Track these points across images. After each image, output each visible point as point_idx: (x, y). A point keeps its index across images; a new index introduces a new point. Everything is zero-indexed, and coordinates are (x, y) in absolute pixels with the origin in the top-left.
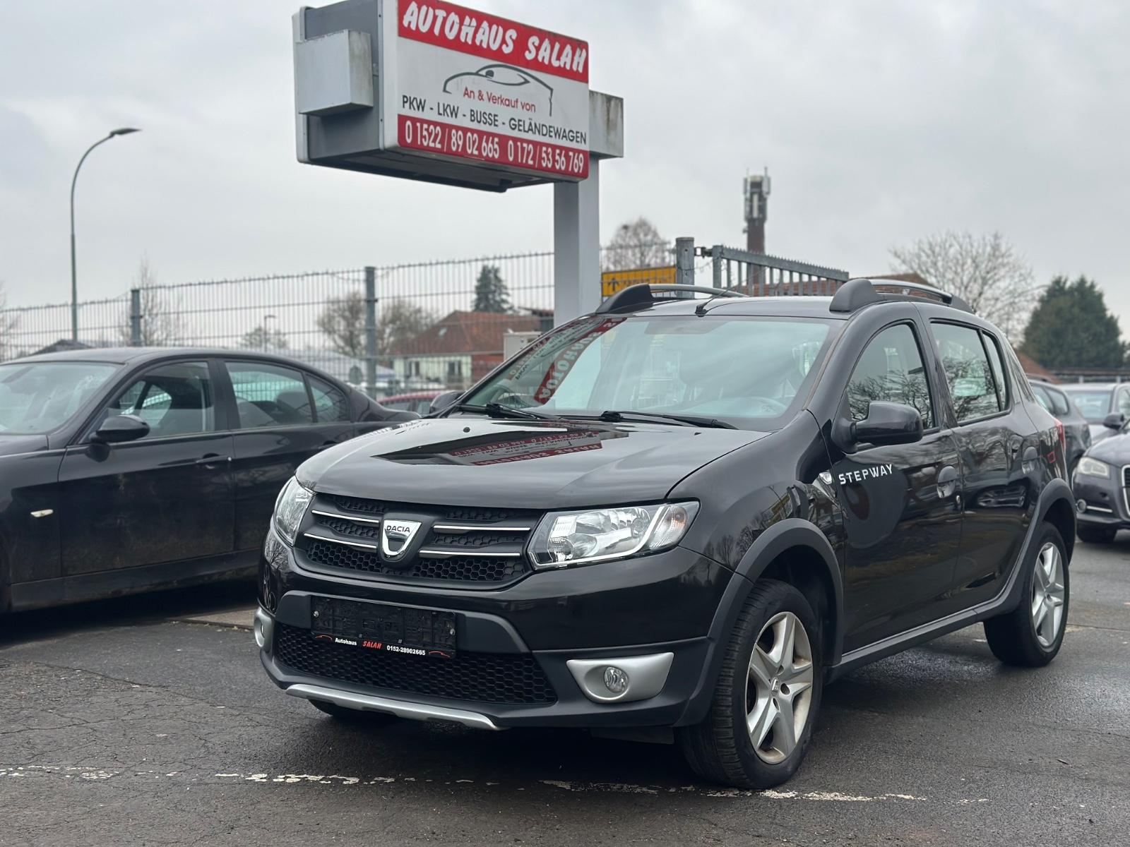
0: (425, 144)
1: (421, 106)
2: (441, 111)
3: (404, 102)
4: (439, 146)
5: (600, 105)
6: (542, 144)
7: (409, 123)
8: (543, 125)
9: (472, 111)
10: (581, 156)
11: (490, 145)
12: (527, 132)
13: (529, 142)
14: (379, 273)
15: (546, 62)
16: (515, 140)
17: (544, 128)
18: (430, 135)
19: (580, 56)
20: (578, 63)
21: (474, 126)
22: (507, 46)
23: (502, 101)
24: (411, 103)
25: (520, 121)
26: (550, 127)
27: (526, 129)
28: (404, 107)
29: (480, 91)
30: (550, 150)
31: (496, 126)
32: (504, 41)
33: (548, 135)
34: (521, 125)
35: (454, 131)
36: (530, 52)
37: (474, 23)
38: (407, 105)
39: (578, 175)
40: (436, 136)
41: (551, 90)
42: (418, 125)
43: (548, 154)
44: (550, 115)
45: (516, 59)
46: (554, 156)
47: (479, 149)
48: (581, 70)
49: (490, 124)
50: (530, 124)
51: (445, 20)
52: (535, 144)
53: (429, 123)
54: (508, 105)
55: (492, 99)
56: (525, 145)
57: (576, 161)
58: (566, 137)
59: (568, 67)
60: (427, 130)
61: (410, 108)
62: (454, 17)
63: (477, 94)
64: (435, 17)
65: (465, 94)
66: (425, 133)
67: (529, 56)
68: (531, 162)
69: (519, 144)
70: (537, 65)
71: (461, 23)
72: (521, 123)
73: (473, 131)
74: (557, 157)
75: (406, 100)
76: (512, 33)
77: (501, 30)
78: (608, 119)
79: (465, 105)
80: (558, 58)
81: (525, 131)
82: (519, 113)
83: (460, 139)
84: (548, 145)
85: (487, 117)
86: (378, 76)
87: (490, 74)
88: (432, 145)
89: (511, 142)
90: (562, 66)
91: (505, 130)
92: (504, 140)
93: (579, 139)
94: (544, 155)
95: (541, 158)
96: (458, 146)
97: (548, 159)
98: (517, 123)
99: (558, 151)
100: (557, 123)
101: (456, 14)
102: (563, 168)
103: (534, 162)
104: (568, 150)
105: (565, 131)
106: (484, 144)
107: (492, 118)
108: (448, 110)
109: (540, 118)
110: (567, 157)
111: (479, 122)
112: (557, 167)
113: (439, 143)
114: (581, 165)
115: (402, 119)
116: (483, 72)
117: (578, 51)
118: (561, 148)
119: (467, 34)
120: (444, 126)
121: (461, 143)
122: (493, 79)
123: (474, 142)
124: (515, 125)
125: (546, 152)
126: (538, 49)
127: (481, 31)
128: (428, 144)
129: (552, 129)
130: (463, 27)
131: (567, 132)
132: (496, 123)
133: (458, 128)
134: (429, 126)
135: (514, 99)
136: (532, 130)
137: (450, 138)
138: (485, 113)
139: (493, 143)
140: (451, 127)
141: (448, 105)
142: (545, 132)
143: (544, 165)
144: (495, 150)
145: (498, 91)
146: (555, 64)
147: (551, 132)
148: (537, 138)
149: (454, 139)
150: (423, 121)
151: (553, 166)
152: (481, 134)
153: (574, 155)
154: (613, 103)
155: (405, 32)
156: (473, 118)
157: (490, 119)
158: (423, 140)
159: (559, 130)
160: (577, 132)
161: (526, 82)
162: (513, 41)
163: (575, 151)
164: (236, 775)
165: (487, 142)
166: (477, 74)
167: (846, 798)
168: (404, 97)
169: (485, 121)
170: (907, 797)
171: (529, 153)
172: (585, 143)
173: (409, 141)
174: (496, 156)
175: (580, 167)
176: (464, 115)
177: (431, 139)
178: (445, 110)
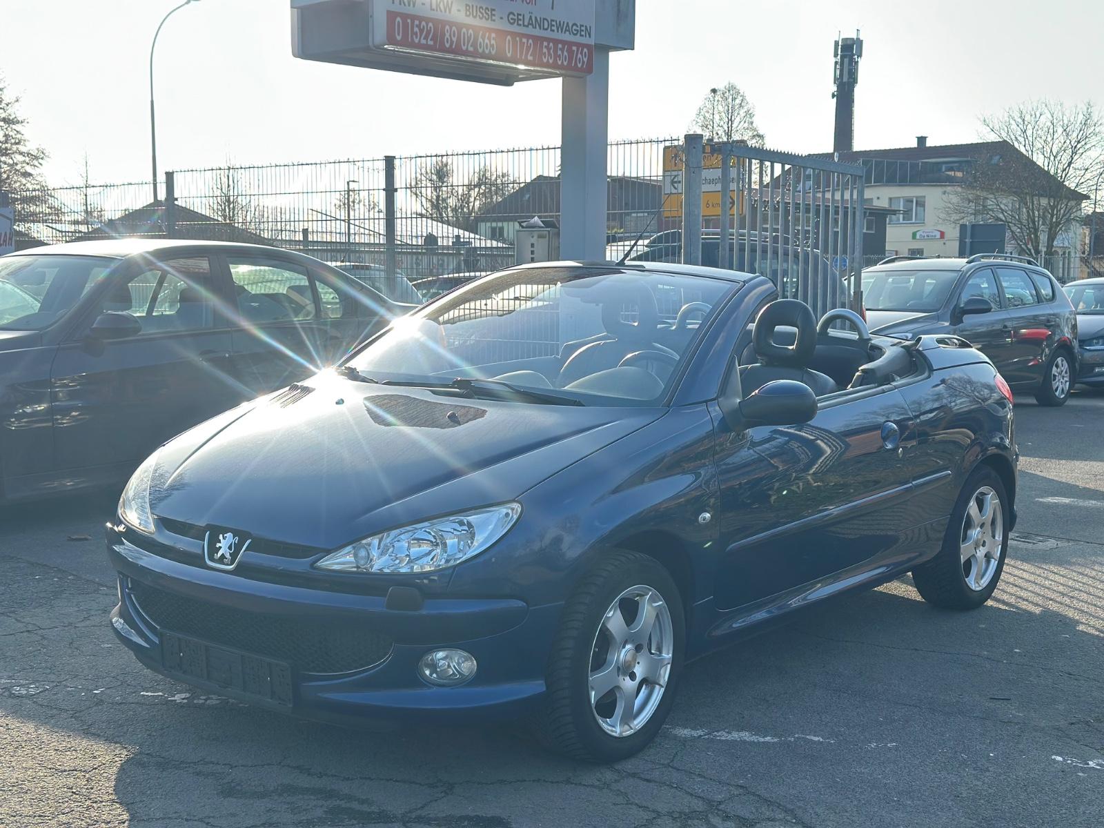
0: (416, 41)
1: (412, 1)
2: (434, 7)
4: (431, 43)
6: (542, 39)
7: (398, 19)
8: (544, 19)
9: (467, 5)
10: (585, 50)
11: (486, 41)
12: (527, 26)
13: (528, 37)
14: (397, 162)
16: (514, 35)
17: (545, 22)
18: (421, 31)
21: (470, 21)
25: (519, 15)
26: (552, 21)
27: (526, 23)
28: (394, 2)
30: (551, 44)
31: (494, 20)
33: (549, 29)
34: (520, 20)
35: (447, 27)
38: (397, 1)
39: (580, 70)
40: (429, 32)
42: (409, 21)
43: (549, 50)
44: (552, 8)
47: (474, 45)
49: (487, 19)
50: (531, 18)
52: (535, 38)
53: (421, 19)
56: (524, 40)
57: (579, 56)
58: (569, 31)
60: (418, 26)
61: (400, 4)
66: (416, 29)
68: (530, 58)
69: (518, 39)
72: (521, 17)
73: (468, 27)
74: (559, 52)
78: (619, 10)
81: (524, 26)
82: (518, 7)
83: (454, 35)
84: (549, 40)
85: (483, 12)
88: (423, 42)
89: (509, 38)
91: (503, 25)
92: (501, 35)
93: (583, 33)
94: (545, 50)
95: (542, 53)
96: (452, 42)
97: (549, 54)
98: (516, 17)
99: (560, 46)
100: (560, 16)
102: (565, 63)
103: (534, 58)
104: (570, 44)
105: (568, 23)
106: (480, 40)
107: (489, 13)
108: (442, 5)
109: (541, 11)
110: (570, 52)
111: (475, 17)
112: (559, 63)
113: (431, 39)
114: (585, 60)
115: (391, 16)
118: (564, 43)
120: (437, 22)
121: (455, 39)
123: (469, 38)
124: (514, 20)
125: (547, 47)
128: (419, 41)
129: (554, 23)
131: (570, 26)
132: (494, 18)
133: (452, 24)
134: (420, 23)
136: (532, 24)
137: (443, 35)
138: (481, 7)
139: (489, 38)
140: (444, 23)
142: (546, 27)
143: (545, 60)
144: (492, 46)
147: (554, 26)
148: (538, 32)
149: (447, 36)
150: (414, 17)
151: (555, 61)
152: (477, 29)
153: (578, 51)
156: (468, 13)
158: (414, 36)
159: (562, 23)
160: (582, 26)
163: (578, 45)
164: (160, 694)
165: (483, 38)
167: (754, 738)
169: (481, 16)
170: (816, 739)
171: (528, 48)
172: (590, 37)
173: (399, 38)
174: (493, 52)
175: (583, 62)
176: (459, 10)
177: (423, 36)
178: (438, 5)
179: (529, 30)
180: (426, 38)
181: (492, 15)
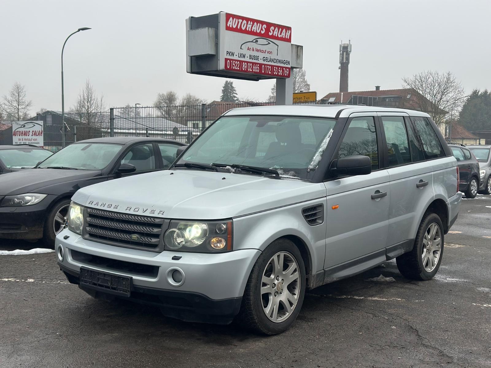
1: (233, 54)
2: (240, 56)
3: (227, 54)
4: (238, 69)
5: (295, 50)
6: (274, 66)
7: (228, 61)
8: (275, 59)
9: (250, 55)
10: (288, 69)
11: (256, 67)
12: (269, 62)
13: (269, 65)
15: (276, 36)
16: (265, 65)
17: (275, 60)
18: (235, 65)
19: (288, 33)
20: (288, 35)
21: (251, 61)
22: (263, 31)
23: (260, 51)
24: (229, 54)
25: (266, 58)
26: (277, 59)
27: (269, 61)
29: (253, 48)
30: (277, 68)
31: (258, 60)
32: (262, 29)
35: (244, 63)
36: (271, 32)
37: (252, 23)
38: (228, 54)
39: (286, 76)
40: (238, 65)
41: (278, 46)
42: (232, 61)
45: (266, 36)
47: (252, 69)
48: (288, 38)
49: (256, 60)
50: (270, 59)
51: (242, 23)
52: (272, 66)
53: (235, 60)
54: (263, 52)
55: (257, 50)
56: (268, 67)
57: (286, 71)
58: (282, 63)
59: (284, 37)
60: (235, 63)
62: (245, 22)
63: (252, 49)
64: (238, 22)
65: (248, 49)
66: (234, 64)
67: (270, 34)
68: (270, 73)
69: (266, 66)
70: (273, 37)
71: (247, 24)
72: (267, 59)
73: (250, 63)
74: (279, 70)
75: (228, 53)
76: (265, 26)
77: (261, 25)
78: (297, 54)
79: (248, 53)
80: (281, 34)
81: (268, 61)
82: (266, 55)
84: (276, 66)
85: (255, 57)
86: (218, 44)
87: (257, 41)
88: (236, 68)
89: (263, 66)
90: (282, 37)
91: (261, 61)
92: (261, 65)
93: (287, 63)
94: (275, 70)
95: (274, 71)
96: (245, 68)
97: (276, 71)
98: (265, 59)
99: (280, 68)
100: (280, 58)
101: (245, 20)
102: (281, 74)
104: (283, 67)
106: (254, 67)
107: (257, 57)
108: (242, 56)
109: (273, 56)
110: (283, 70)
111: (252, 59)
112: (279, 74)
113: (239, 67)
114: (288, 73)
115: (226, 60)
116: (254, 41)
117: (288, 31)
118: (281, 67)
119: (249, 27)
120: (240, 61)
121: (246, 67)
122: (258, 43)
123: (250, 67)
124: (265, 60)
125: (275, 69)
126: (273, 31)
127: (254, 26)
129: (278, 60)
130: (248, 25)
131: (283, 61)
133: (245, 62)
135: (265, 50)
136: (271, 61)
137: (242, 66)
138: (254, 56)
139: (257, 67)
140: (243, 61)
141: (242, 54)
142: (275, 62)
143: (275, 73)
144: (258, 69)
145: (259, 47)
146: (279, 36)
148: (273, 64)
149: (244, 66)
150: (233, 60)
151: (278, 73)
152: (253, 63)
154: (299, 48)
155: (228, 28)
156: (250, 58)
157: (256, 58)
158: (233, 67)
159: (280, 60)
160: (287, 61)
161: (269, 43)
162: (265, 28)
163: (285, 68)
165: (255, 66)
166: (252, 42)
167: (379, 299)
168: (227, 51)
169: (254, 59)
170: (399, 299)
171: (269, 69)
172: (289, 65)
175: (287, 74)
176: (247, 57)
177: (236, 66)
178: (241, 55)
179: (270, 63)
180: (237, 67)
181: (258, 58)
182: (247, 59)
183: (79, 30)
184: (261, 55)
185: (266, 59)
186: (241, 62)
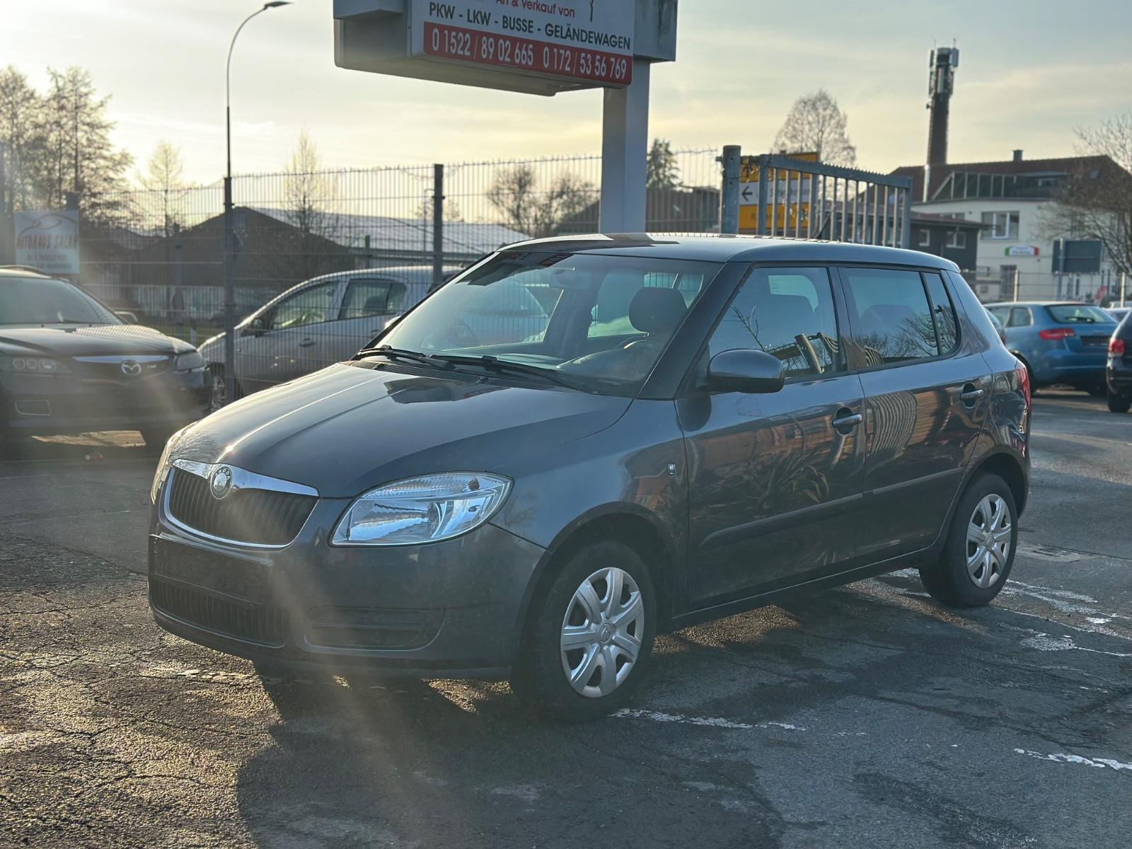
0: (453, 51)
1: (450, 12)
2: (472, 18)
3: (431, 10)
4: (468, 53)
6: (580, 50)
7: (436, 30)
8: (582, 31)
9: (504, 17)
10: (624, 61)
11: (524, 52)
12: (565, 38)
13: (566, 48)
14: (445, 170)
16: (551, 46)
17: (584, 34)
18: (459, 42)
21: (508, 32)
23: (538, 7)
24: (439, 11)
25: (557, 26)
26: (590, 32)
27: (564, 35)
28: (431, 14)
30: (589, 56)
31: (531, 32)
33: (588, 41)
35: (484, 38)
38: (434, 12)
39: (619, 81)
40: (465, 43)
42: (446, 32)
43: (587, 61)
44: (591, 20)
46: (593, 63)
47: (511, 56)
49: (525, 31)
50: (569, 29)
52: (573, 49)
53: (458, 30)
54: (545, 11)
55: (527, 4)
56: (562, 51)
57: (618, 67)
58: (607, 42)
60: (455, 37)
61: (438, 15)
66: (453, 40)
68: (567, 69)
69: (555, 50)
72: (559, 29)
73: (505, 38)
74: (597, 63)
75: (433, 7)
78: (660, 22)
79: (498, 12)
81: (562, 37)
82: (557, 19)
83: (491, 47)
84: (587, 51)
85: (521, 23)
88: (460, 52)
89: (546, 49)
91: (541, 37)
92: (538, 46)
93: (622, 45)
94: (583, 61)
95: (579, 65)
96: (489, 53)
97: (587, 65)
98: (554, 29)
99: (598, 57)
100: (598, 28)
102: (603, 74)
103: (572, 69)
104: (609, 55)
105: (606, 36)
106: (517, 51)
107: (527, 24)
108: (479, 17)
109: (580, 23)
110: (609, 64)
111: (512, 29)
112: (597, 74)
113: (468, 50)
114: (624, 71)
115: (429, 27)
118: (602, 54)
120: (474, 34)
121: (492, 50)
123: (506, 49)
124: (552, 31)
125: (585, 58)
128: (456, 52)
129: (592, 35)
131: (609, 37)
132: (531, 29)
133: (489, 35)
134: (457, 34)
135: (550, 4)
136: (570, 36)
137: (480, 45)
138: (518, 19)
139: (526, 50)
140: (482, 34)
141: (479, 12)
142: (584, 38)
143: (582, 71)
144: (529, 57)
147: (592, 37)
148: (576, 44)
149: (484, 46)
150: (451, 29)
151: (593, 72)
152: (514, 40)
153: (616, 61)
156: (505, 25)
157: (525, 25)
158: (451, 47)
159: (600, 35)
160: (620, 38)
163: (617, 56)
165: (520, 49)
167: (729, 725)
168: (431, 4)
169: (519, 27)
170: (788, 727)
171: (566, 59)
172: (629, 48)
173: (436, 49)
174: (530, 63)
175: (622, 73)
176: (496, 22)
177: (460, 47)
178: (475, 17)
179: (568, 42)
180: (463, 49)
181: (530, 27)
182: (496, 29)
183: (266, 6)
184: (540, 19)
185: (557, 31)
186: (477, 35)
